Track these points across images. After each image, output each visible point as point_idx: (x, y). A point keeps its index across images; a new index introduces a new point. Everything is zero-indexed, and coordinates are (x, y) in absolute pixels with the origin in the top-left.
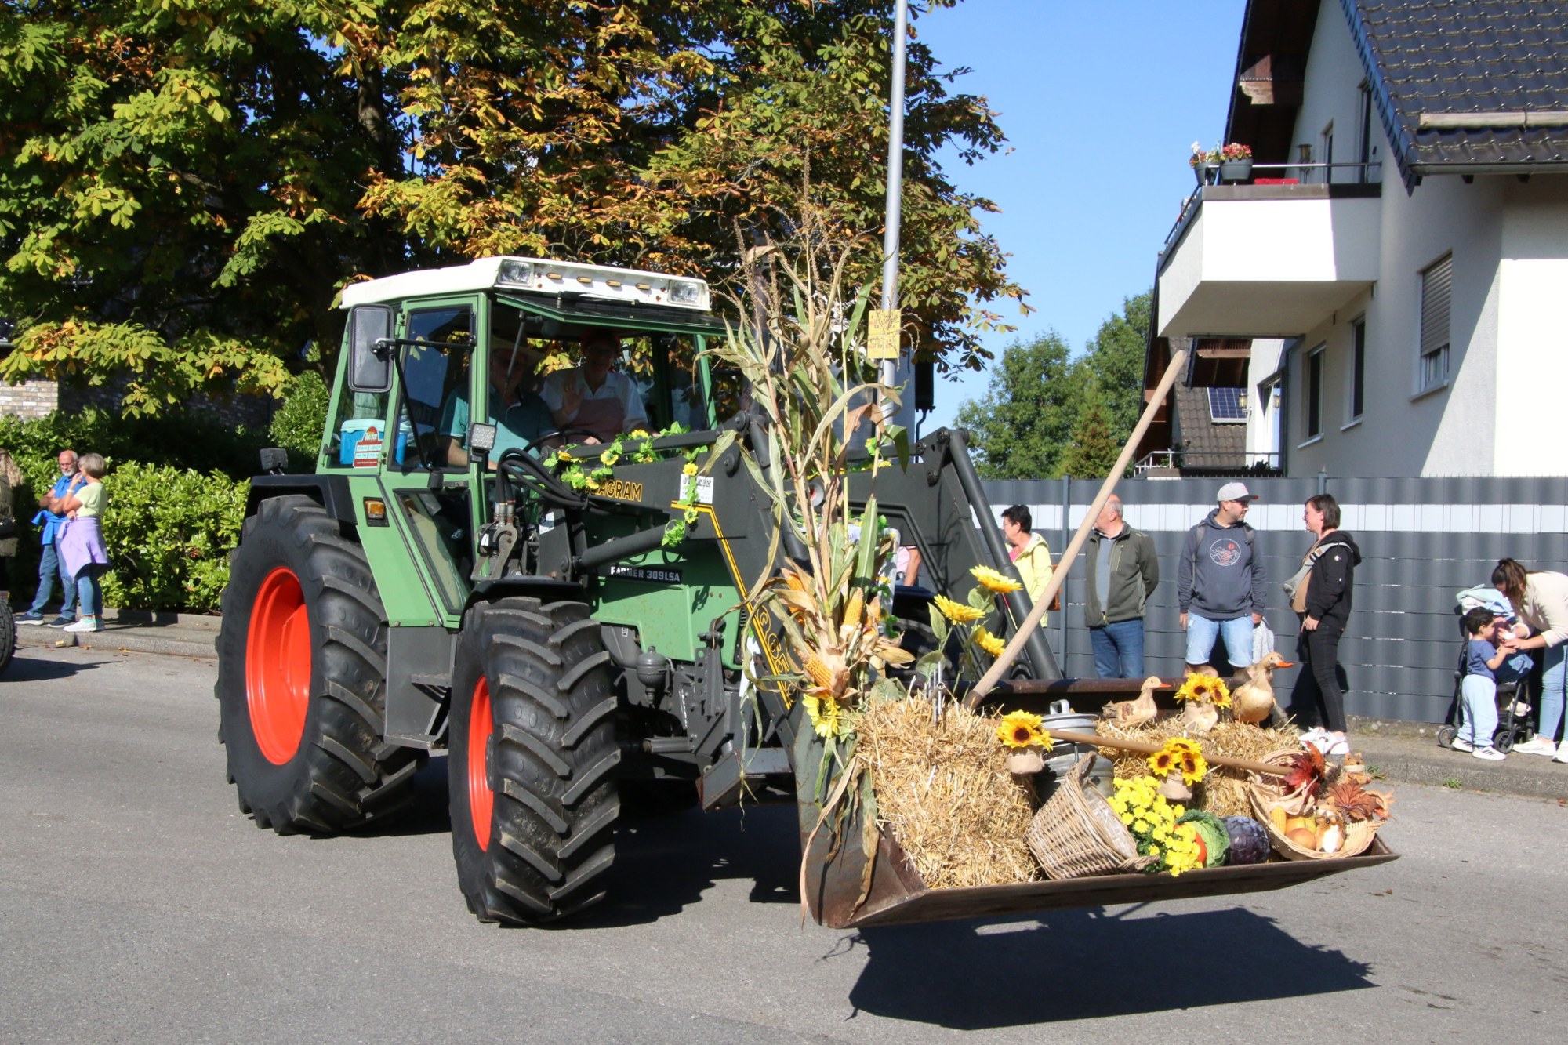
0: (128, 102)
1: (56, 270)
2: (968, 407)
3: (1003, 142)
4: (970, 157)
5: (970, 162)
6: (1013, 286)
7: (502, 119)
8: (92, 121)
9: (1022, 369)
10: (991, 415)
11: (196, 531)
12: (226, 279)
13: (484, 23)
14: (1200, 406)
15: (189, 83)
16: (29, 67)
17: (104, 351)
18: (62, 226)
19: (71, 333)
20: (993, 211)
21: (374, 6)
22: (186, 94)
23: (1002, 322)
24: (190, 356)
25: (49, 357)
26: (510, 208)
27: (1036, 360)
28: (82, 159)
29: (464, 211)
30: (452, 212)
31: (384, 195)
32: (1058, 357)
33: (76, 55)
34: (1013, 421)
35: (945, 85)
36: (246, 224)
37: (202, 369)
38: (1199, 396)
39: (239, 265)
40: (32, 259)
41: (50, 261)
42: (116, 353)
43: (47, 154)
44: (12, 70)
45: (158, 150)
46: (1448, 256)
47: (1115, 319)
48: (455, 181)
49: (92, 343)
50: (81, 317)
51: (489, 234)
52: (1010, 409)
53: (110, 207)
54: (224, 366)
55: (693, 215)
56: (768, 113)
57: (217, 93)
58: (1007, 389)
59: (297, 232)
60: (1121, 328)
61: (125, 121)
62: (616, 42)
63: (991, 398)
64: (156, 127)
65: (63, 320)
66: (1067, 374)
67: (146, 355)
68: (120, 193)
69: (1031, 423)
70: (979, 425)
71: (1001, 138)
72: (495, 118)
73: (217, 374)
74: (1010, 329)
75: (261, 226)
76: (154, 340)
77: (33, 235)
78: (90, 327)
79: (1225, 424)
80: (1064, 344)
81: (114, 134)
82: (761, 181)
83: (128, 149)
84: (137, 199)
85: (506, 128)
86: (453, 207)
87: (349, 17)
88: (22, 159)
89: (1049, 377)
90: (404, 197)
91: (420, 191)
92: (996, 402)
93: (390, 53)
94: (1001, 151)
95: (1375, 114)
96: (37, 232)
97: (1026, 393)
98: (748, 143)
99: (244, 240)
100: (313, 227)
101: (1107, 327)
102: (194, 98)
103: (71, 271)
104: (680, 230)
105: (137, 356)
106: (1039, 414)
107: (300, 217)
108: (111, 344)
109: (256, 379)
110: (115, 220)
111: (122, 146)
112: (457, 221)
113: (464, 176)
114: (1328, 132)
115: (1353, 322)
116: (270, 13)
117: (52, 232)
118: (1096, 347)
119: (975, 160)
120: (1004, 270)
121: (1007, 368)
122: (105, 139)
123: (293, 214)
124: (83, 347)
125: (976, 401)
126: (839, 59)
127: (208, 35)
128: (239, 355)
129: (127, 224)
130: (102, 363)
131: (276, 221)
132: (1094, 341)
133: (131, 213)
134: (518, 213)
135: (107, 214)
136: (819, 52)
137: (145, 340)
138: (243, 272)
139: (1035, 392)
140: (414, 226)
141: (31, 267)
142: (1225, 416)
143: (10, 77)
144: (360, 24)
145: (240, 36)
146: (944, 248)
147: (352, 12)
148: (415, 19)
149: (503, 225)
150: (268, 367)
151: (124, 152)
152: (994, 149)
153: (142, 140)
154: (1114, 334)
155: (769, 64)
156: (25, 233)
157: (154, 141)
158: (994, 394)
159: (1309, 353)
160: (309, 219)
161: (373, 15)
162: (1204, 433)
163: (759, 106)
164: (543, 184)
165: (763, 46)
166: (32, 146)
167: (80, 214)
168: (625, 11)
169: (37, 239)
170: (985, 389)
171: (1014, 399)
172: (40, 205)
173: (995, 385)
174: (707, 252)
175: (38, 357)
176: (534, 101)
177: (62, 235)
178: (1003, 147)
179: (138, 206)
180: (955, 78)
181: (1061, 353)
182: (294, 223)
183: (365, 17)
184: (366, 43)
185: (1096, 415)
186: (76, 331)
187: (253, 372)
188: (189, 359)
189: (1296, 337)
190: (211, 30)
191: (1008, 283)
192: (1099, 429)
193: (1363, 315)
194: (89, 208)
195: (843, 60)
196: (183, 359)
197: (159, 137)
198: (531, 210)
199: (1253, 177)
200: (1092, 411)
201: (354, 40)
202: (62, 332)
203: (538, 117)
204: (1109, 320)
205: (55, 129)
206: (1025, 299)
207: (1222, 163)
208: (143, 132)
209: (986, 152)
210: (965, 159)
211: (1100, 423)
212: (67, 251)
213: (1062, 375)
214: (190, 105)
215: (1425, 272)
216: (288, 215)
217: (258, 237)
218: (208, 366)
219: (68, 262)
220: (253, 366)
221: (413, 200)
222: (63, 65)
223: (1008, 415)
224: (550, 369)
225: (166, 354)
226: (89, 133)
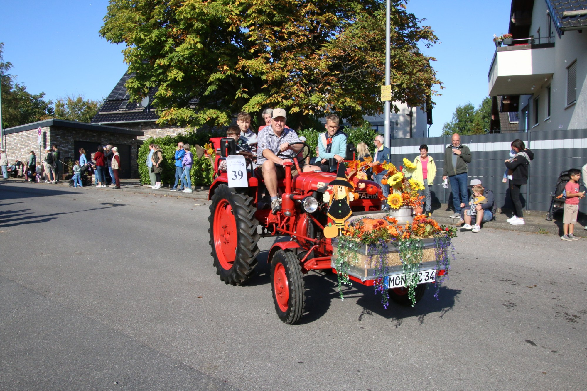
0: (179, 46)
1: (167, 94)
2: (446, 124)
3: (438, 40)
4: (428, 46)
5: (428, 47)
6: (438, 81)
7: (274, 38)
8: (171, 53)
9: (461, 113)
10: (453, 126)
11: (203, 163)
12: (207, 93)
13: (268, 11)
14: (506, 118)
15: (191, 39)
16: (154, 40)
17: (179, 116)
18: (168, 82)
19: (172, 111)
20: (435, 60)
21: (239, 10)
22: (190, 41)
23: (438, 93)
24: (202, 115)
25: (166, 118)
26: (279, 65)
27: (465, 110)
28: (170, 64)
29: (265, 67)
30: (261, 67)
31: (242, 64)
32: (471, 109)
33: (168, 36)
34: (459, 127)
35: (419, 25)
36: (210, 76)
37: (205, 119)
38: (506, 116)
39: (211, 88)
40: (161, 92)
41: (165, 92)
42: (182, 116)
43: (161, 63)
44: (150, 41)
45: (187, 58)
46: (575, 62)
47: (487, 98)
48: (262, 58)
49: (177, 114)
50: (175, 107)
51: (272, 72)
52: (458, 124)
53: (176, 76)
54: (210, 118)
55: (333, 63)
56: (357, 32)
57: (198, 40)
58: (457, 119)
59: (223, 77)
60: (489, 100)
61: (178, 52)
62: (307, 13)
63: (453, 122)
64: (184, 52)
65: (171, 108)
66: (474, 114)
67: (189, 116)
68: (180, 72)
69: (464, 128)
70: (449, 129)
71: (437, 39)
72: (272, 38)
73: (208, 120)
74: (440, 95)
75: (213, 77)
76: (192, 112)
77: (161, 86)
78: (177, 110)
79: (514, 123)
80: (473, 106)
81: (175, 56)
82: (354, 51)
83: (179, 58)
84: (184, 73)
85: (275, 41)
86: (262, 65)
87: (231, 14)
88: (156, 65)
89: (469, 115)
90: (248, 64)
91: (253, 62)
92: (454, 122)
93: (244, 24)
94: (437, 43)
95: (552, 23)
96: (162, 85)
97: (462, 120)
98: (350, 41)
99: (209, 82)
100: (228, 76)
101: (485, 100)
102: (192, 42)
103: (171, 94)
104: (330, 68)
105: (187, 116)
106: (466, 125)
107: (225, 73)
108: (182, 114)
109: (219, 120)
110: (177, 79)
111: (177, 58)
112: (262, 69)
113: (264, 57)
114: (539, 31)
115: (547, 87)
116: (209, 15)
117: (165, 84)
118: (482, 106)
119: (430, 46)
120: (436, 77)
121: (457, 113)
122: (174, 57)
123: (223, 73)
124: (175, 115)
125: (449, 122)
126: (380, 15)
127: (194, 25)
128: (215, 115)
129: (180, 80)
130: (179, 119)
131: (218, 75)
132: (481, 104)
133: (181, 77)
134: (282, 66)
135: (176, 78)
136: (374, 14)
137: (189, 112)
138: (211, 90)
139: (464, 119)
140: (251, 72)
141: (161, 95)
142: (513, 121)
143: (150, 44)
144: (235, 16)
145: (202, 23)
146: (415, 70)
147: (233, 13)
148: (249, 12)
149: (277, 70)
150: (223, 117)
151: (178, 60)
152: (435, 42)
153: (183, 56)
154: (487, 102)
155: (359, 18)
156: (159, 85)
157: (185, 56)
158: (454, 120)
159: (535, 99)
160: (226, 74)
161: (238, 13)
162: (507, 126)
163: (355, 30)
164: (290, 57)
165: (357, 13)
166: (158, 62)
167: (169, 78)
168: (311, 5)
169: (162, 87)
170: (451, 119)
171: (459, 122)
172: (161, 78)
173: (454, 118)
174: (339, 74)
175: (164, 119)
176: (285, 34)
177: (168, 85)
178: (438, 42)
179: (183, 75)
180: (422, 22)
181: (472, 108)
182: (222, 75)
183: (236, 14)
184: (236, 21)
185: (478, 123)
186: (173, 111)
187: (219, 119)
188: (202, 116)
189: (531, 94)
190: (195, 23)
191: (437, 80)
192: (479, 127)
193: (550, 85)
194: (171, 76)
195: (381, 15)
196: (200, 117)
197: (186, 55)
198: (286, 66)
199: (513, 43)
200: (477, 122)
201: (232, 20)
202: (170, 112)
203: (286, 37)
204: (485, 98)
205: (163, 56)
206: (442, 85)
207: (503, 40)
208: (182, 54)
209: (433, 44)
210: (427, 46)
211: (479, 125)
212: (169, 89)
213: (472, 114)
214: (191, 44)
215: (568, 68)
216: (221, 73)
217: (212, 80)
218: (206, 118)
219: (170, 92)
220: (219, 117)
221: (250, 65)
222: (165, 39)
223: (458, 126)
224: (292, 112)
225: (195, 115)
226: (170, 56)
